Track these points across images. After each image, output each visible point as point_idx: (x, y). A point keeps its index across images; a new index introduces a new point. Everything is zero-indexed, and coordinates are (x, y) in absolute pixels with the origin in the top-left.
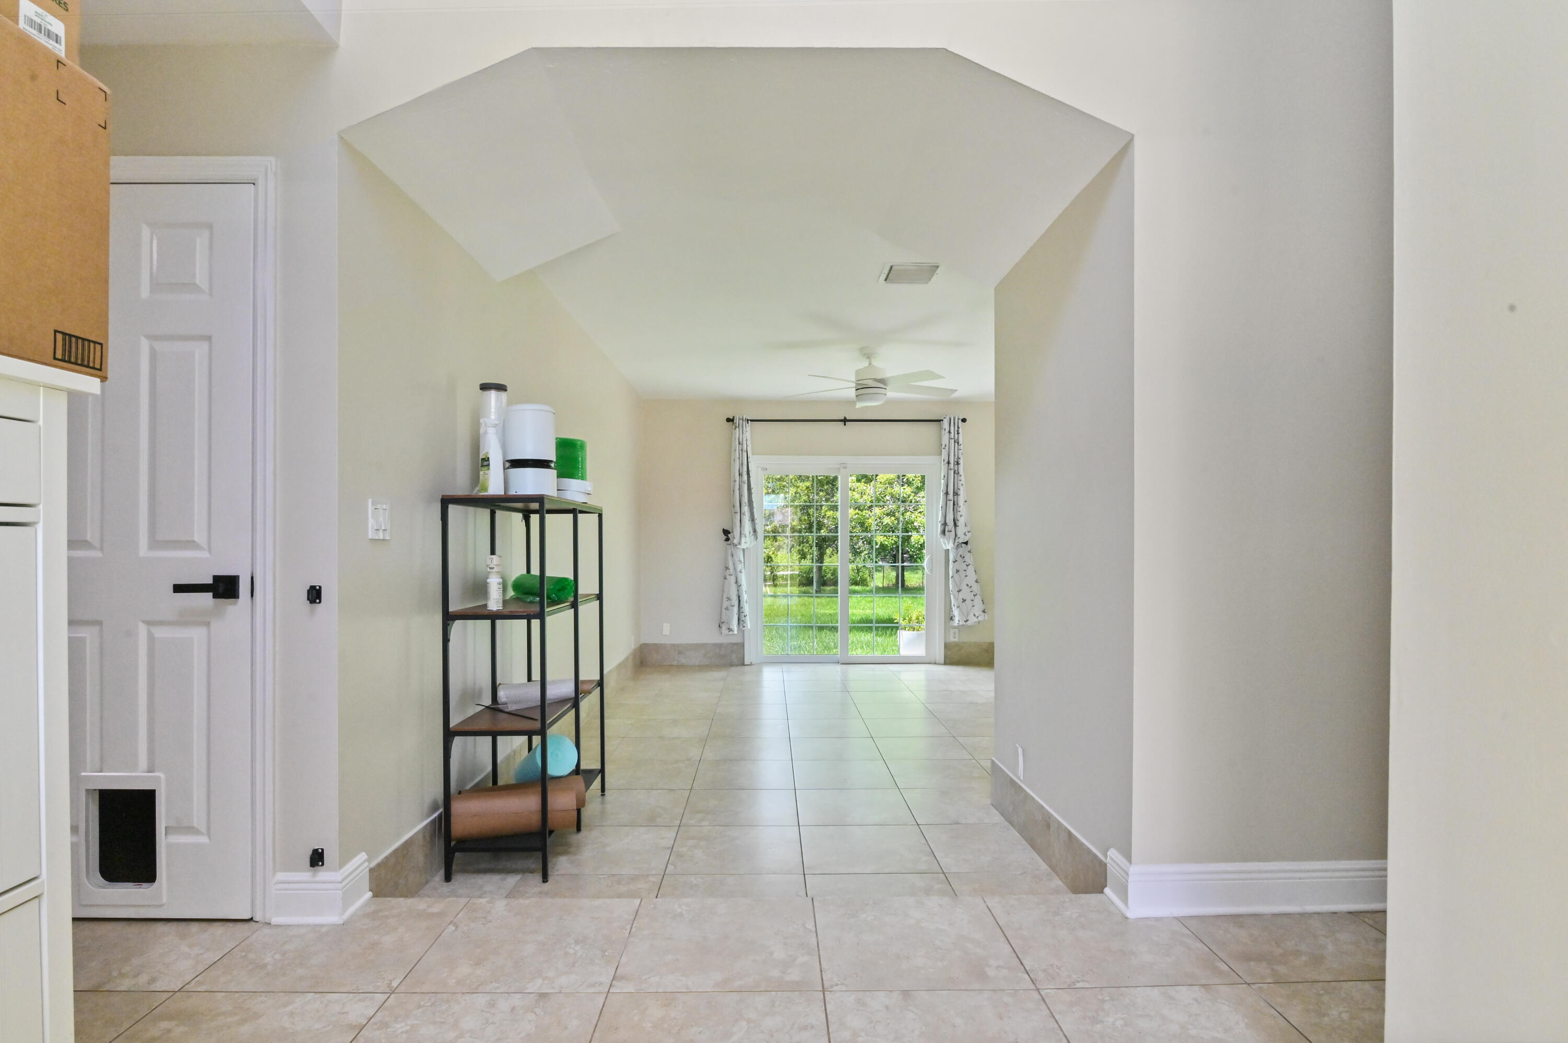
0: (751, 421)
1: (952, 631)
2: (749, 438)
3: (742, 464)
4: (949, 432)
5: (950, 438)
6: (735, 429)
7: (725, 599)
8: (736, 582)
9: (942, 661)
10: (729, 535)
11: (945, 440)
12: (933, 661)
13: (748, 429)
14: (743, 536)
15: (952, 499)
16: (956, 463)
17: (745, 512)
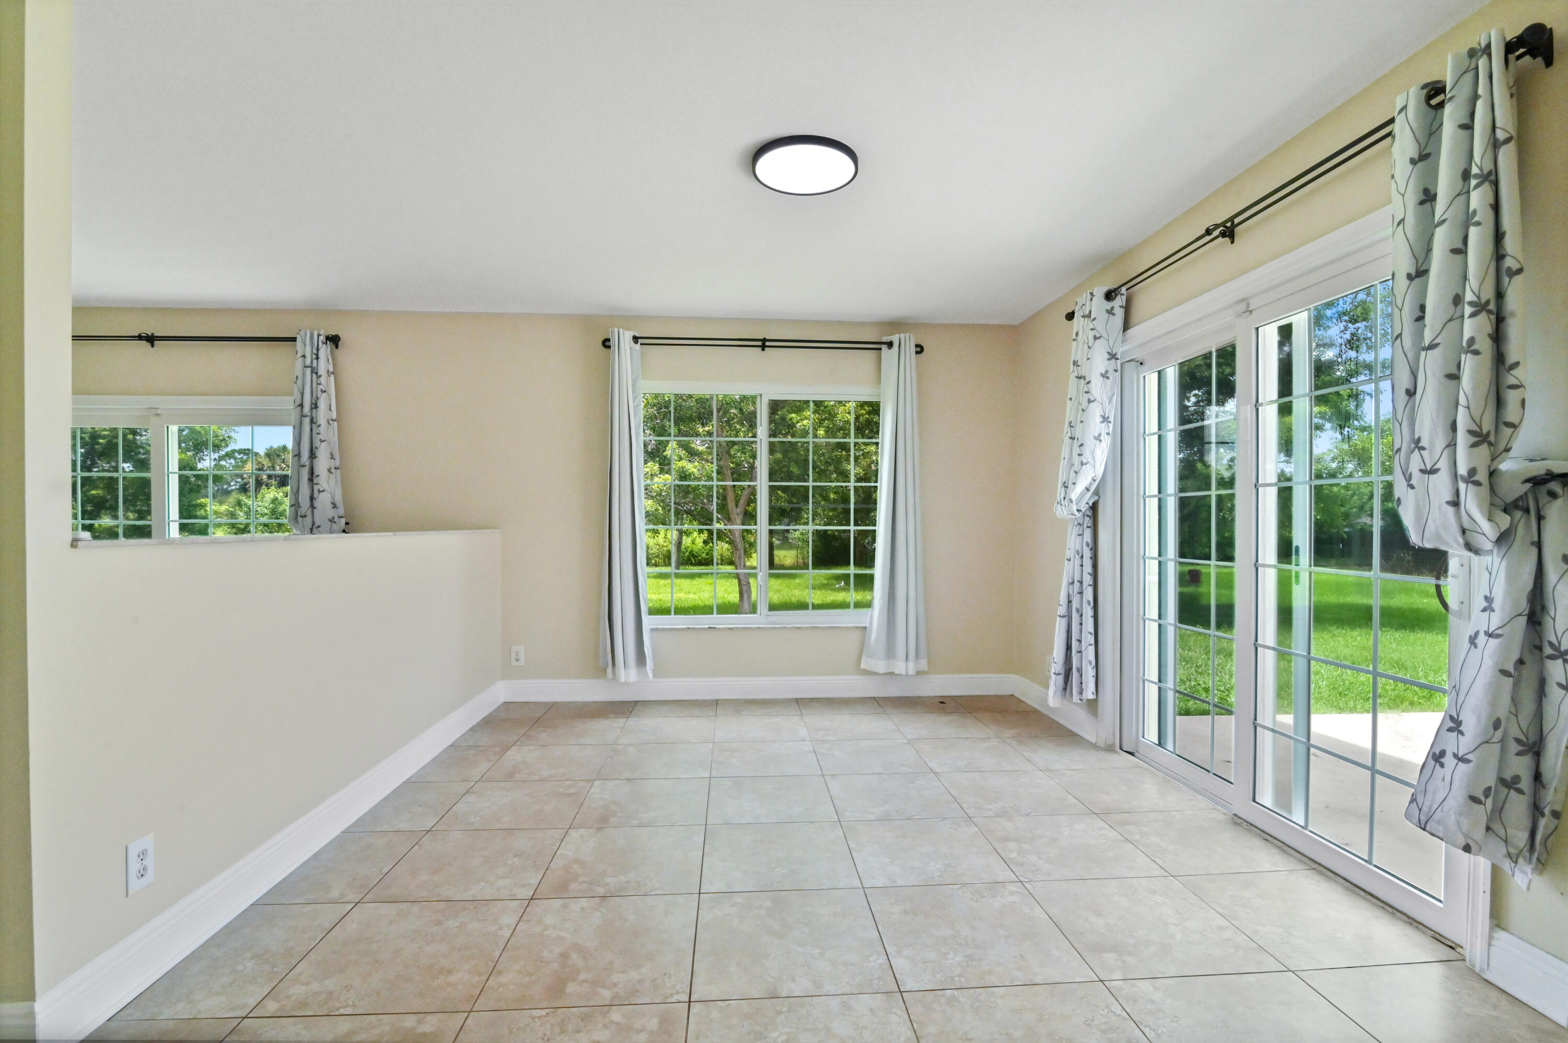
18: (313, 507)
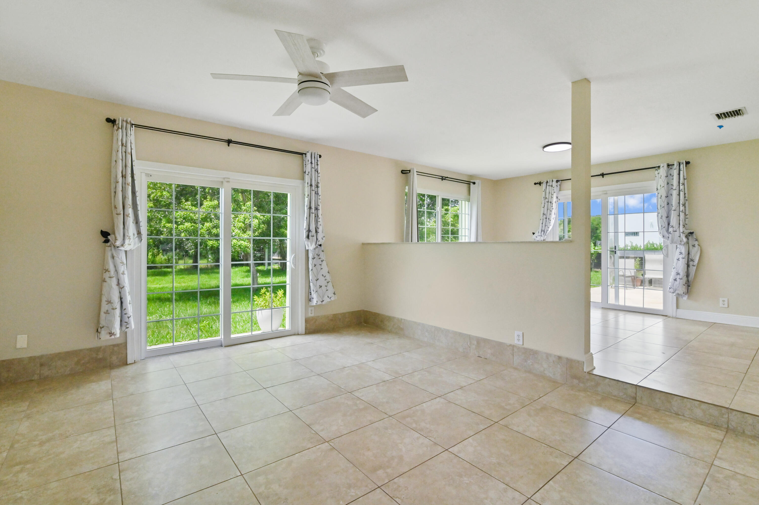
0: (137, 126)
1: (310, 309)
2: (133, 142)
3: (126, 166)
4: (311, 163)
5: (312, 168)
6: (117, 130)
7: (104, 303)
8: (118, 284)
9: (304, 332)
10: (109, 237)
11: (308, 168)
12: (296, 333)
13: (133, 132)
14: (127, 238)
15: (314, 212)
16: (316, 186)
17: (129, 214)
18: (316, 232)
